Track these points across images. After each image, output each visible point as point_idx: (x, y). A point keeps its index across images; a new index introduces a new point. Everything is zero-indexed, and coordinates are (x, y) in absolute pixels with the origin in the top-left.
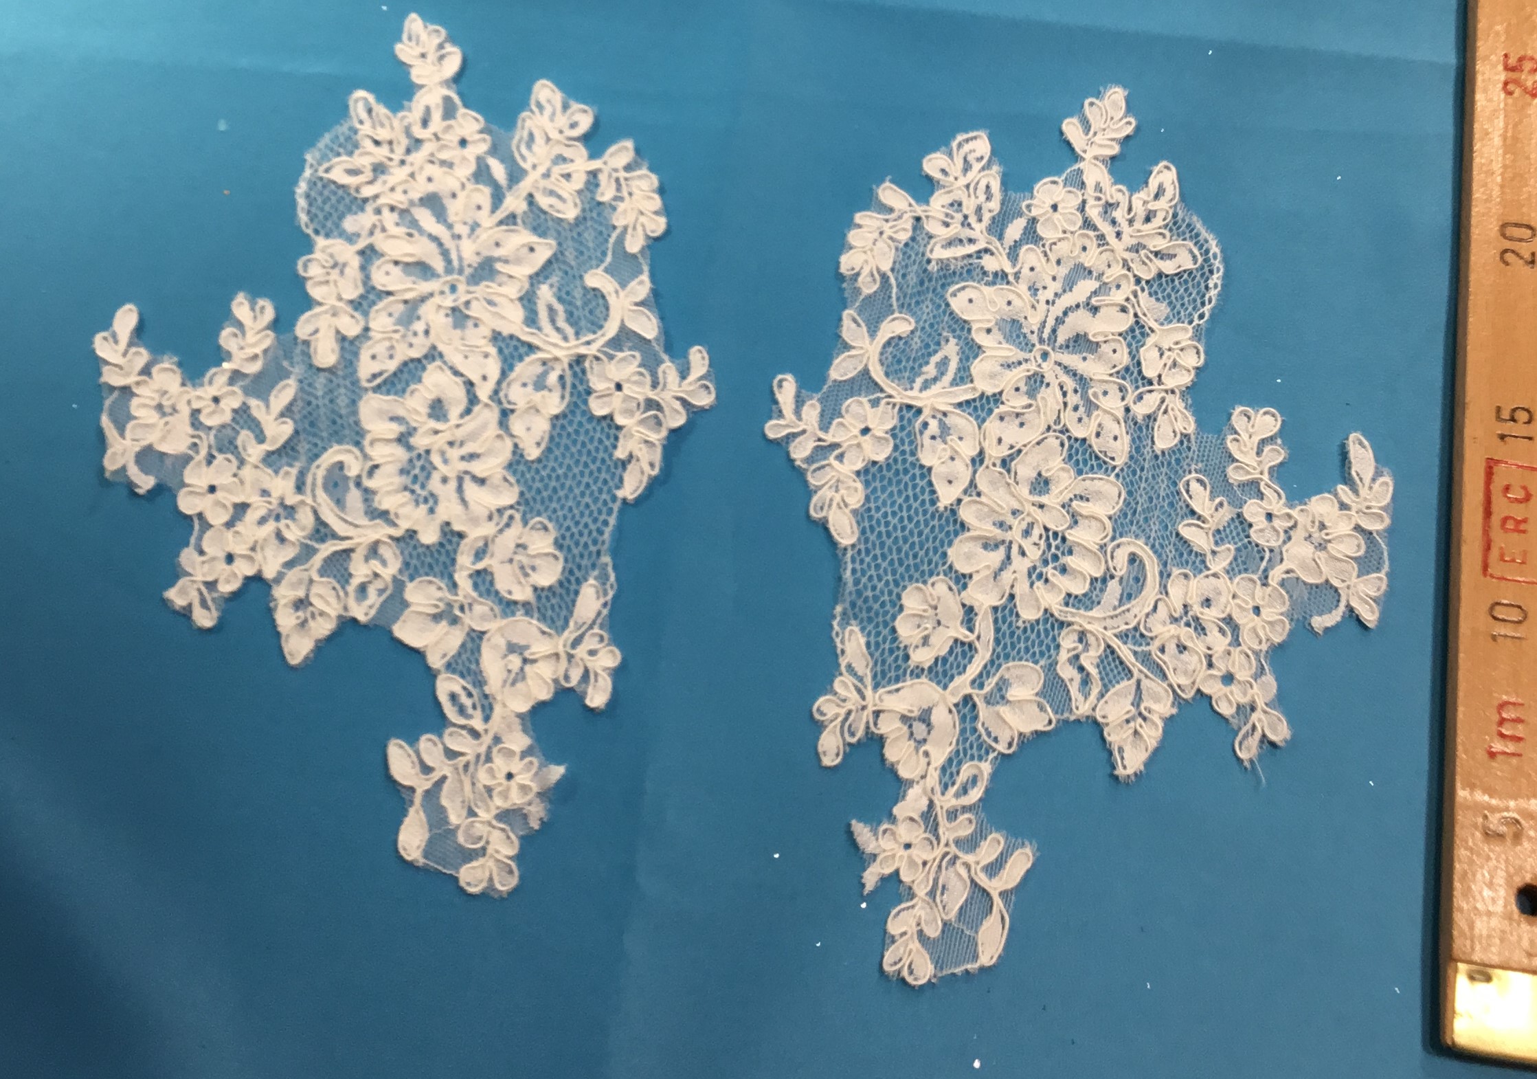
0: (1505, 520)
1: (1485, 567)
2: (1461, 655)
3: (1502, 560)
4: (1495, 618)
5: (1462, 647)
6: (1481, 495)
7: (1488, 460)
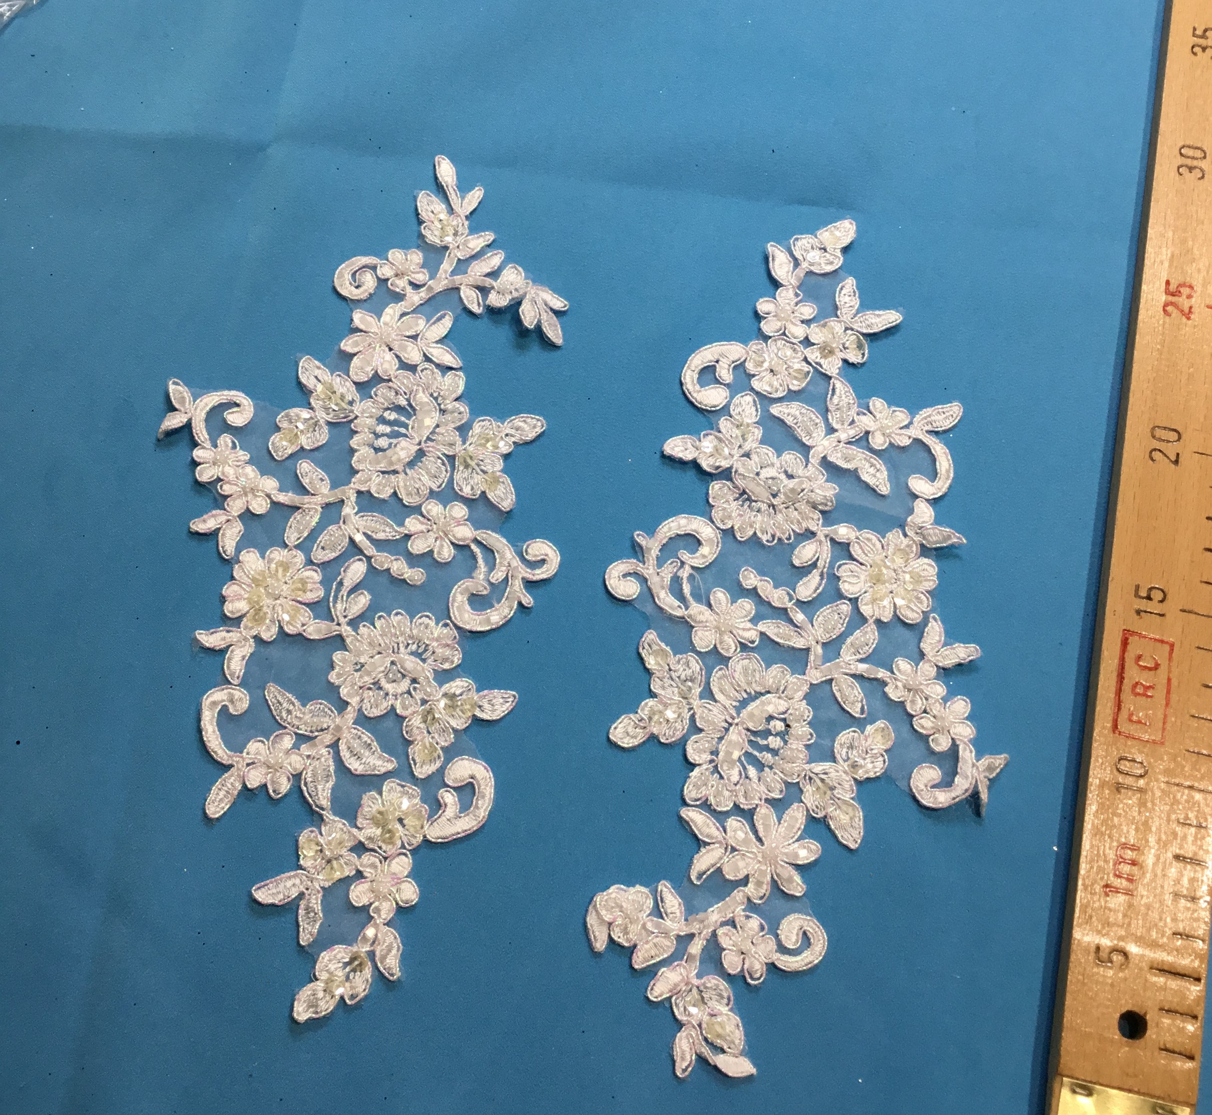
0: (1135, 685)
1: (1115, 726)
2: (1089, 802)
3: (1131, 720)
4: (1120, 771)
5: (1089, 795)
6: (1116, 661)
7: (1125, 630)
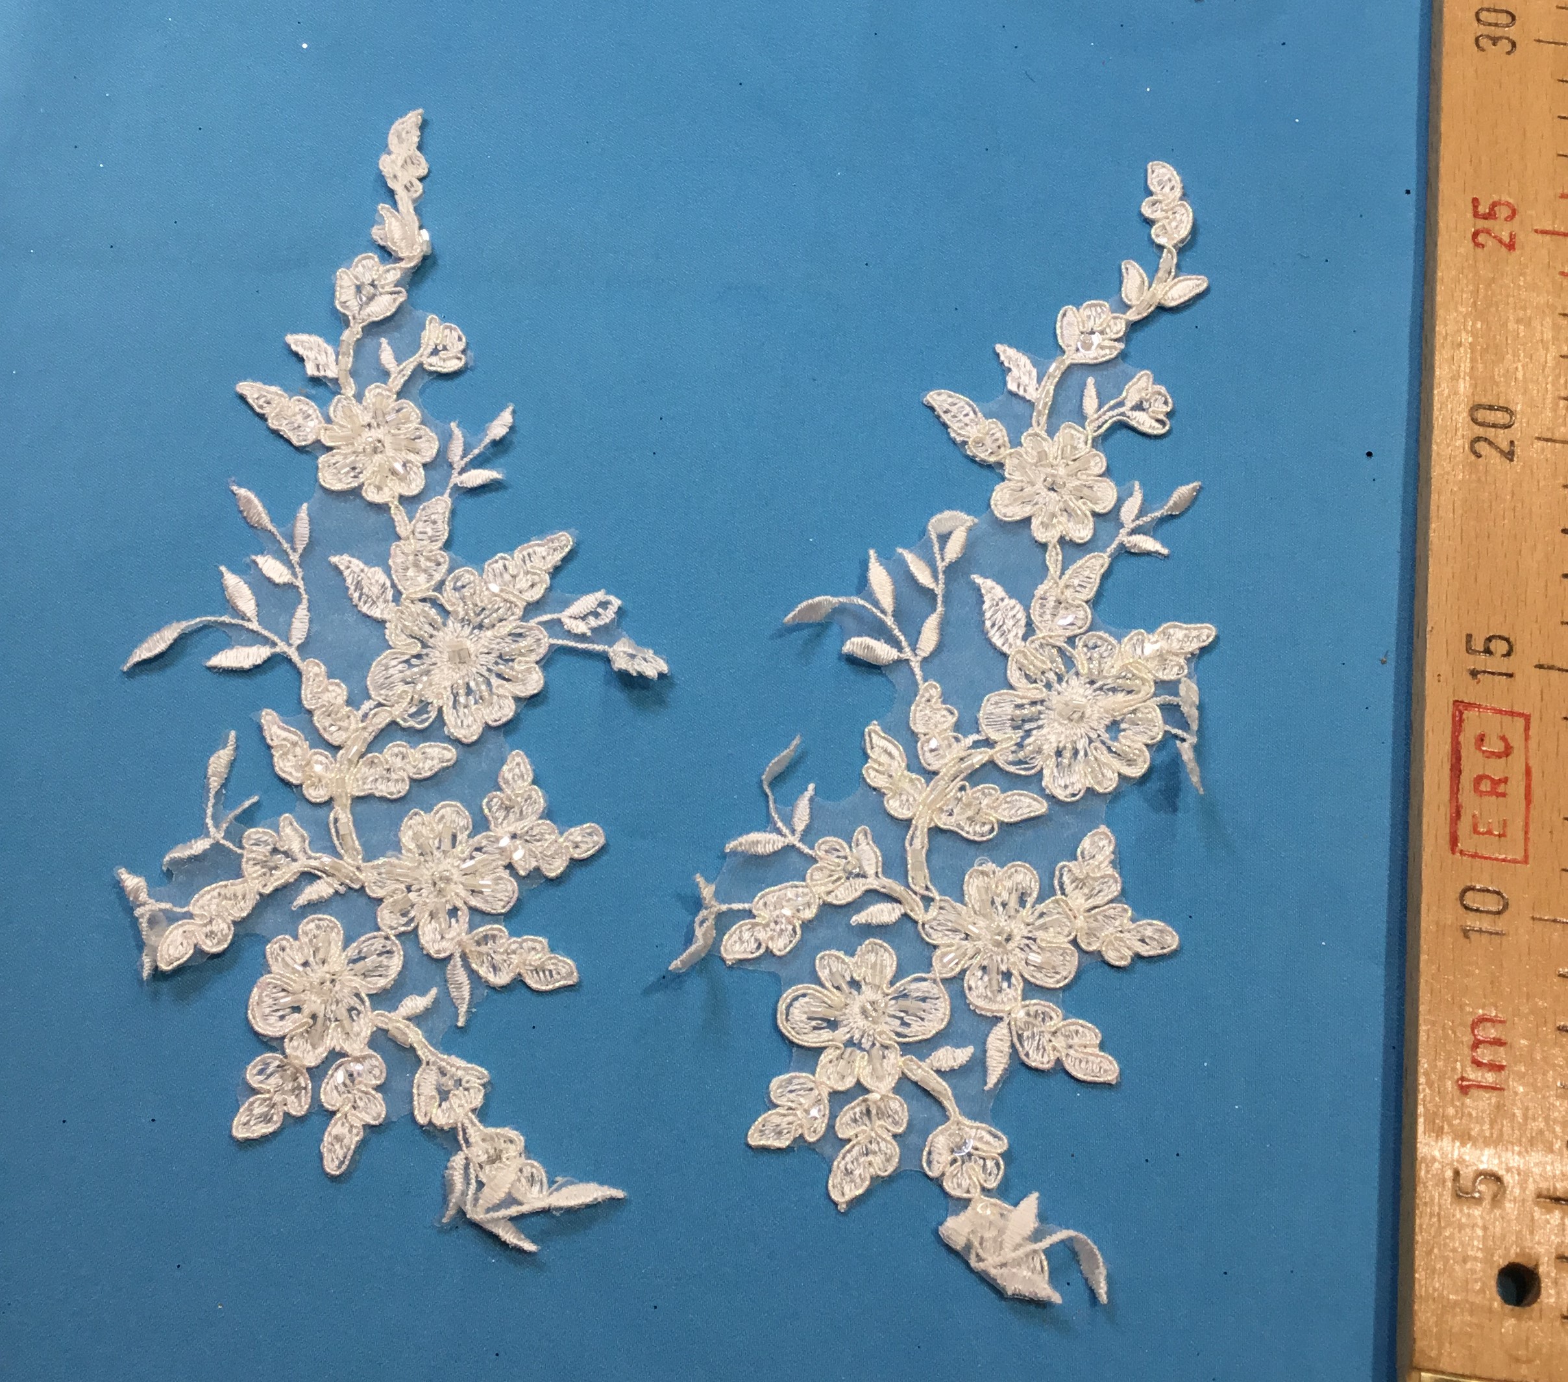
0: (1479, 779)
1: (1454, 840)
2: (1424, 957)
3: (1475, 830)
4: (1466, 908)
5: (1424, 946)
6: (1447, 747)
7: (1455, 702)
